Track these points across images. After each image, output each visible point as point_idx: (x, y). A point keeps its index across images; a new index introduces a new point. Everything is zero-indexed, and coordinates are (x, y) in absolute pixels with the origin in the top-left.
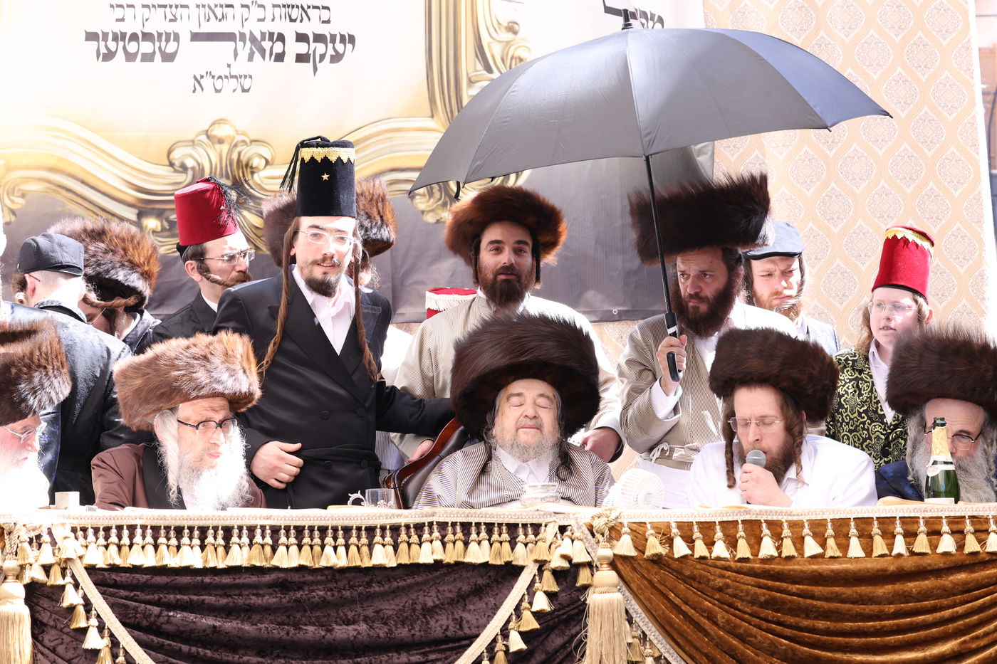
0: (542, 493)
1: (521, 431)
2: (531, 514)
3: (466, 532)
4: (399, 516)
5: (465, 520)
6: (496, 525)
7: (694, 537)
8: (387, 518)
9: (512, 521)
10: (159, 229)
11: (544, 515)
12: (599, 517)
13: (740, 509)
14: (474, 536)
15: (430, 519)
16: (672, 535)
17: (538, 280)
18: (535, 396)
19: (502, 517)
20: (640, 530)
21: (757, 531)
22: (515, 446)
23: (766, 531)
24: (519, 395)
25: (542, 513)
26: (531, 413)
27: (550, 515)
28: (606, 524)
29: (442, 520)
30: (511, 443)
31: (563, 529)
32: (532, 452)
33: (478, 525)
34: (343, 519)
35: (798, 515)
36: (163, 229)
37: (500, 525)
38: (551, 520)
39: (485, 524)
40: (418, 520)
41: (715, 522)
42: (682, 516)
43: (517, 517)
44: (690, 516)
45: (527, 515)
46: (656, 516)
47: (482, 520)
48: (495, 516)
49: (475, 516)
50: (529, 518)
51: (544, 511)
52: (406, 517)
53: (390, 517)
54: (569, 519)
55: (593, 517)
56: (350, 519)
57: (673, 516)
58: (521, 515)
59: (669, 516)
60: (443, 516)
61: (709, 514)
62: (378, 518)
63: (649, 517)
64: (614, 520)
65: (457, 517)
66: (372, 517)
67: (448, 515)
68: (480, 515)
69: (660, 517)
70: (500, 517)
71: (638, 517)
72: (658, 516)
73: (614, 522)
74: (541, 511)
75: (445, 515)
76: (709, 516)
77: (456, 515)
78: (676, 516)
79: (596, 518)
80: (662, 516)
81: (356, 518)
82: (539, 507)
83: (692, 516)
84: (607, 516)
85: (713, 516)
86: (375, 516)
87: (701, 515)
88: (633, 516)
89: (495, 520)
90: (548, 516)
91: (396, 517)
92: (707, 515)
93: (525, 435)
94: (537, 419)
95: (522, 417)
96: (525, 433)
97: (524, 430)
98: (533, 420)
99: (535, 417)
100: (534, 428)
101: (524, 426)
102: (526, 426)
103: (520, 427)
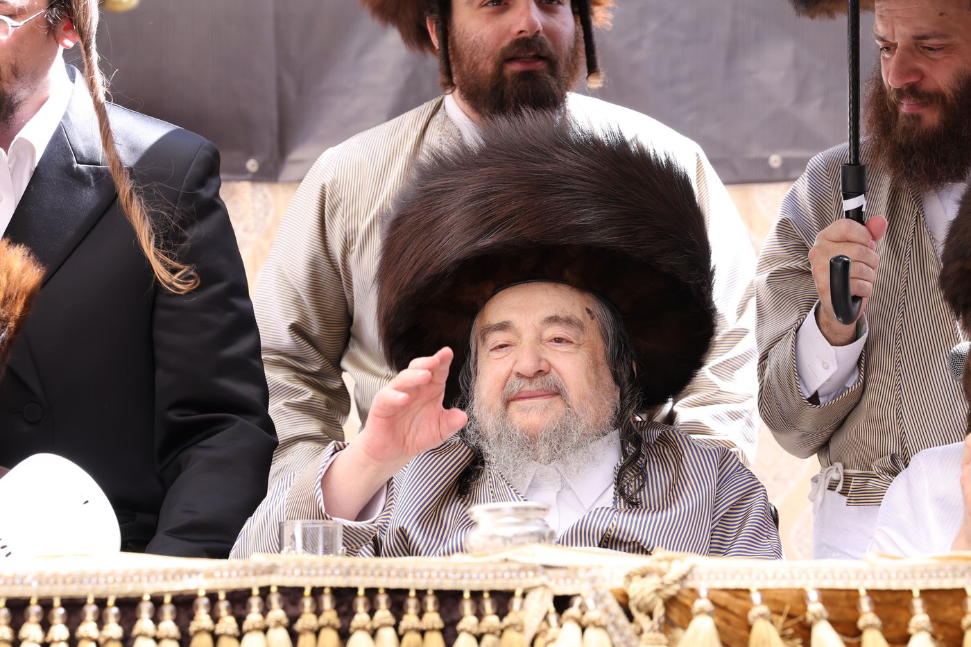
1: (514, 406)
2: (491, 567)
4: (192, 573)
5: (341, 582)
6: (412, 594)
7: (861, 624)
8: (165, 579)
9: (448, 585)
11: (521, 570)
12: (643, 576)
14: (361, 618)
15: (264, 581)
16: (810, 618)
17: (592, 68)
18: (537, 325)
19: (426, 574)
20: (737, 605)
24: (503, 327)
25: (515, 566)
26: (527, 364)
27: (535, 570)
28: (658, 591)
29: (290, 582)
31: (562, 603)
32: (543, 450)
33: (372, 593)
34: (64, 582)
37: (421, 594)
38: (537, 582)
39: (388, 591)
40: (237, 583)
41: (910, 592)
42: (833, 577)
43: (458, 575)
44: (853, 576)
45: (482, 571)
46: (775, 577)
47: (381, 583)
48: (410, 575)
49: (365, 575)
50: (487, 578)
51: (522, 563)
52: (209, 575)
53: (173, 578)
54: (577, 581)
55: (629, 577)
56: (81, 582)
57: (812, 575)
58: (469, 571)
59: (804, 576)
60: (293, 574)
61: (898, 573)
62: (144, 579)
63: (758, 578)
64: (675, 582)
65: (325, 575)
66: (132, 577)
67: (305, 572)
68: (376, 573)
69: (784, 577)
70: (422, 577)
71: (733, 576)
72: (779, 576)
73: (677, 587)
74: (513, 562)
75: (297, 572)
76: (897, 577)
77: (321, 572)
78: (820, 575)
79: (636, 579)
80: (788, 576)
81: (94, 580)
82: (509, 554)
83: (857, 577)
84: (661, 574)
85: (906, 577)
86: (139, 573)
87: (877, 575)
88: (721, 576)
89: (410, 583)
90: (531, 574)
91: (186, 577)
92: (893, 575)
93: (526, 415)
94: (547, 376)
95: (513, 376)
96: (524, 410)
97: (520, 403)
98: (535, 380)
99: (541, 371)
100: (544, 395)
101: (519, 396)
102: (523, 395)
103: (512, 396)
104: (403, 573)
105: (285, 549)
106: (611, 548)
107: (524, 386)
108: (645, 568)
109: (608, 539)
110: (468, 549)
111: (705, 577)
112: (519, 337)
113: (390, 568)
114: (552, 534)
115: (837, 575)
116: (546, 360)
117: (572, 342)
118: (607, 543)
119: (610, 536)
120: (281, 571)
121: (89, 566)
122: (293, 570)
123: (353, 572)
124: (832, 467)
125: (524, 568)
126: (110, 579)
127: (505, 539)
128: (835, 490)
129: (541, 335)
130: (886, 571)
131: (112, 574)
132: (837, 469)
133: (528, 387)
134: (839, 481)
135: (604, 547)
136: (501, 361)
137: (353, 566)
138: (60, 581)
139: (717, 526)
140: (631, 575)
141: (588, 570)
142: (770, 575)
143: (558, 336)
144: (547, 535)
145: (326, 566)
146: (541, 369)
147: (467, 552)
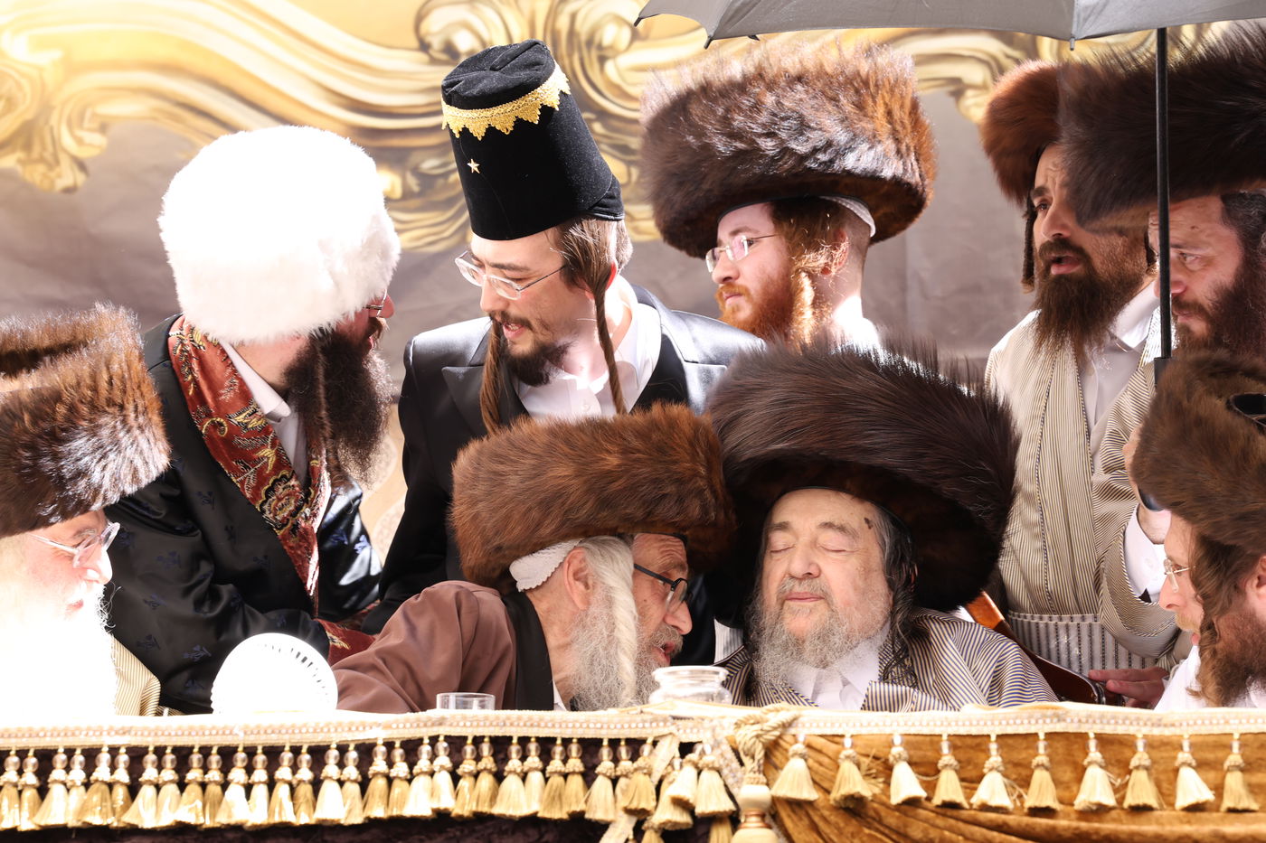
0: (692, 685)
3: (501, 756)
4: (373, 725)
5: (499, 732)
6: (559, 742)
7: (940, 764)
8: (350, 730)
10: (398, 193)
11: (652, 721)
12: (746, 724)
13: (1045, 711)
14: (514, 763)
15: (433, 731)
16: (891, 759)
18: (814, 529)
19: (570, 725)
20: (830, 748)
21: (1078, 754)
23: (1095, 754)
25: (648, 718)
26: (799, 566)
27: (665, 721)
28: (758, 736)
29: (455, 732)
31: (686, 749)
33: (524, 741)
34: (265, 732)
35: (1173, 725)
36: (407, 194)
37: (567, 742)
38: (666, 731)
39: (538, 739)
40: (410, 733)
41: (989, 736)
43: (598, 726)
45: (619, 722)
46: (869, 725)
47: (533, 733)
48: (557, 726)
49: (519, 726)
50: (624, 728)
51: (655, 716)
52: (388, 727)
53: (357, 729)
54: (701, 731)
55: (737, 725)
56: (280, 733)
58: (608, 722)
59: (895, 724)
60: (458, 725)
63: (854, 726)
64: (775, 729)
65: (485, 726)
66: (322, 728)
67: (469, 724)
68: (529, 724)
70: (567, 727)
71: (833, 725)
72: (873, 724)
73: (778, 732)
74: (648, 714)
75: (462, 724)
77: (482, 724)
79: (744, 727)
81: (290, 731)
83: (942, 724)
84: (764, 722)
86: (328, 725)
87: (960, 723)
88: (822, 724)
89: (557, 732)
90: (661, 724)
91: (367, 728)
93: (797, 615)
94: (814, 580)
95: (787, 577)
97: (793, 603)
100: (811, 598)
101: (790, 597)
102: (794, 596)
103: (785, 595)
104: (551, 724)
108: (751, 717)
111: (808, 725)
112: (797, 539)
113: (540, 720)
116: (818, 566)
120: (449, 723)
123: (508, 724)
125: (656, 719)
129: (814, 540)
131: (305, 725)
133: (798, 589)
137: (508, 718)
138: (262, 732)
140: (739, 723)
141: (711, 720)
142: (865, 723)
145: (486, 718)
146: (811, 571)
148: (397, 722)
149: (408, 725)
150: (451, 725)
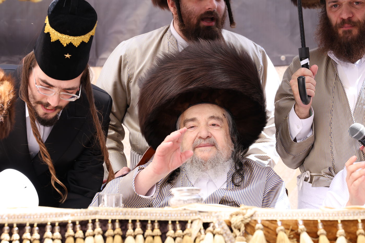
1: (197, 150)
2: (179, 212)
4: (66, 214)
5: (123, 218)
6: (149, 222)
7: (319, 233)
8: (56, 216)
9: (163, 219)
11: (190, 213)
12: (237, 215)
14: (130, 231)
15: (93, 217)
16: (299, 231)
17: (232, 22)
18: (207, 119)
19: (155, 215)
20: (272, 226)
22: (194, 161)
24: (193, 120)
25: (188, 212)
26: (204, 134)
27: (196, 213)
28: (242, 221)
29: (103, 217)
30: (191, 159)
31: (206, 225)
33: (134, 222)
34: (18, 218)
37: (153, 222)
38: (196, 217)
39: (140, 221)
40: (83, 218)
42: (308, 216)
43: (167, 215)
44: (316, 215)
45: (176, 213)
46: (286, 215)
47: (138, 218)
48: (149, 215)
49: (132, 215)
50: (177, 216)
51: (191, 210)
52: (73, 215)
53: (59, 216)
54: (212, 217)
55: (231, 216)
56: (24, 218)
57: (300, 215)
58: (171, 213)
59: (297, 215)
60: (104, 214)
61: (333, 214)
62: (48, 216)
63: (280, 216)
64: (249, 217)
65: (116, 215)
66: (43, 216)
67: (109, 214)
68: (136, 214)
69: (290, 216)
70: (153, 215)
71: (271, 215)
72: (288, 215)
73: (249, 219)
74: (187, 210)
75: (106, 214)
76: (332, 216)
77: (115, 214)
78: (303, 215)
79: (234, 216)
80: (291, 215)
81: (29, 217)
82: (186, 207)
83: (317, 215)
84: (244, 215)
85: (335, 215)
86: (46, 214)
87: (325, 215)
88: (266, 215)
89: (149, 218)
90: (194, 214)
91: (64, 216)
92: (331, 215)
93: (203, 153)
94: (211, 138)
95: (197, 138)
96: (202, 151)
97: (200, 148)
98: (206, 140)
99: (208, 136)
100: (209, 146)
101: (200, 146)
102: (201, 145)
103: (196, 146)
104: (146, 214)
105: (101, 205)
106: (224, 204)
107: (202, 142)
108: (237, 212)
109: (223, 200)
110: (170, 205)
111: (260, 215)
112: (199, 123)
113: (141, 212)
114: (202, 199)
115: (310, 215)
116: (210, 133)
117: (219, 126)
118: (223, 202)
119: (224, 199)
120: (100, 213)
121: (27, 212)
122: (104, 213)
123: (127, 214)
124: (305, 173)
125: (192, 212)
126: (35, 217)
127: (184, 201)
128: (307, 181)
129: (207, 123)
130: (328, 213)
131: (36, 214)
132: (308, 173)
133: (203, 142)
134: (309, 178)
135: (222, 204)
136: (192, 133)
137: (127, 212)
138: (16, 217)
139: (266, 196)
140: (232, 215)
141: (216, 213)
142: (284, 215)
143: (214, 123)
144: (200, 200)
145: (117, 212)
146: (209, 136)
147: (170, 206)
148: (77, 213)
149: (82, 214)
150: (101, 214)
